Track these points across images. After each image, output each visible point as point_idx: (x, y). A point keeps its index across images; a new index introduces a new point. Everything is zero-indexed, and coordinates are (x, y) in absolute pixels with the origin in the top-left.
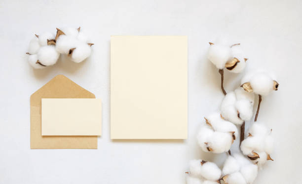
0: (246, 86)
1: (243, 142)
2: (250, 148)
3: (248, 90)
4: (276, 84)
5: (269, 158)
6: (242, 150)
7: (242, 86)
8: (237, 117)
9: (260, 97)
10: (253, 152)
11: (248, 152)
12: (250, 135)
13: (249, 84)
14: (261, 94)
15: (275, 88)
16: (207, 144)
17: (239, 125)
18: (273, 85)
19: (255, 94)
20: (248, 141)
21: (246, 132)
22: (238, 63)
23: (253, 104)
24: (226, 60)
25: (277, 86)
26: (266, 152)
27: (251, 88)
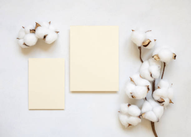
0: (155, 57)
1: (154, 92)
2: (159, 96)
3: (158, 60)
4: (174, 55)
5: (171, 102)
6: (154, 97)
7: (153, 57)
8: (150, 76)
9: (165, 63)
10: (160, 98)
11: (157, 98)
12: (159, 87)
13: (157, 56)
14: (165, 62)
16: (131, 93)
17: (152, 81)
18: (173, 56)
19: (162, 62)
20: (157, 92)
21: (156, 86)
22: (150, 43)
23: (160, 68)
24: (143, 41)
25: (175, 57)
26: (169, 99)
27: (159, 58)
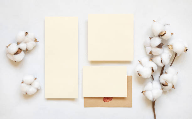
0: (170, 46)
1: (161, 76)
2: (164, 79)
3: (171, 49)
4: (186, 49)
5: (173, 87)
6: (160, 79)
7: (168, 46)
8: (161, 61)
9: (176, 54)
10: (165, 82)
11: (163, 81)
12: (166, 73)
13: (172, 45)
14: (177, 52)
15: (185, 51)
16: (138, 72)
17: (161, 67)
18: (184, 49)
19: (174, 52)
20: (164, 76)
21: (164, 71)
22: (165, 34)
23: (171, 57)
24: (160, 31)
25: (186, 50)
26: (172, 84)
27: (172, 48)
